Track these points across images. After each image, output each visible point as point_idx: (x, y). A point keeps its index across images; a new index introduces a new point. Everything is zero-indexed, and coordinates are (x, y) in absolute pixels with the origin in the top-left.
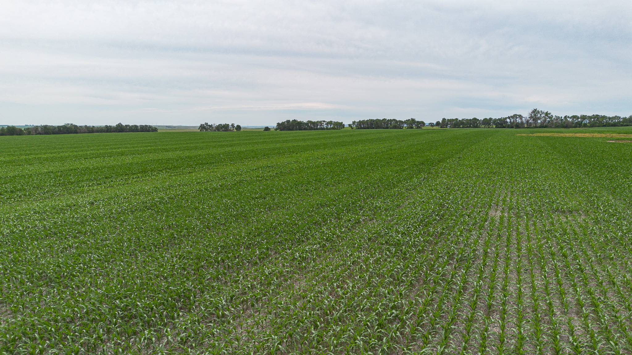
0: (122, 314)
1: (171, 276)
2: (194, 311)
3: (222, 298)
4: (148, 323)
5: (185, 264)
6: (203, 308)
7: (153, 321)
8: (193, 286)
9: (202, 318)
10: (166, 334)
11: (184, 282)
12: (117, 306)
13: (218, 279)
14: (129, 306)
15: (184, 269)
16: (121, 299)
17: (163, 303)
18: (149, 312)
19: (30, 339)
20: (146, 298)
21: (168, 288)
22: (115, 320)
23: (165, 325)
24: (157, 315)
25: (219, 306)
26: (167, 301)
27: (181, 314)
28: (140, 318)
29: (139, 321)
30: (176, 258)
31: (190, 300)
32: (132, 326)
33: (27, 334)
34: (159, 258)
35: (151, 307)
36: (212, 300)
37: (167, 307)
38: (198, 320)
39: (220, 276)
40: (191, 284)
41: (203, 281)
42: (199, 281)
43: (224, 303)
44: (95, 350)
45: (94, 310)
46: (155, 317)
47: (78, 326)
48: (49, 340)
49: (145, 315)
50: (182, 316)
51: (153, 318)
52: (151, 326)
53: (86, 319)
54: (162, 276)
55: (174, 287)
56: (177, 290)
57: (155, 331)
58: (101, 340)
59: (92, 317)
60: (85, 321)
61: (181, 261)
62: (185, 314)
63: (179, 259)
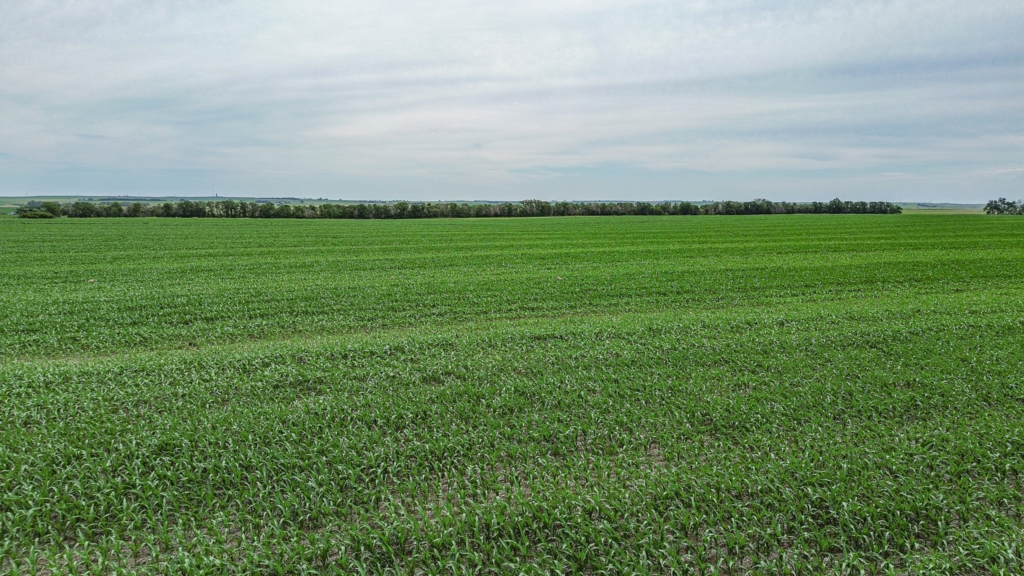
0: (813, 511)
1: (904, 474)
2: (944, 550)
3: (1006, 544)
4: (857, 542)
5: (934, 458)
6: (962, 551)
7: (865, 541)
8: (945, 502)
9: (959, 568)
10: (887, 571)
11: (929, 490)
12: (806, 495)
13: (1001, 504)
14: (827, 502)
15: (932, 468)
16: (814, 486)
17: (885, 517)
18: (858, 523)
19: (683, 504)
20: (856, 498)
21: (897, 491)
22: (803, 516)
23: (886, 555)
24: (872, 533)
25: (999, 558)
26: (893, 515)
27: (917, 545)
28: (843, 528)
29: (841, 532)
30: (917, 442)
31: (939, 528)
32: (828, 537)
33: (680, 495)
34: (883, 436)
35: (864, 516)
36: (983, 543)
37: (893, 526)
38: (951, 568)
39: (1005, 499)
40: (942, 498)
41: (968, 499)
42: (960, 497)
43: (1011, 556)
44: (769, 553)
45: (771, 491)
46: (870, 536)
47: (746, 506)
48: (706, 514)
49: (852, 527)
50: (919, 550)
51: (864, 536)
52: (861, 548)
53: (759, 501)
54: (887, 467)
55: (908, 494)
56: (914, 501)
57: (867, 558)
58: (779, 541)
59: (768, 499)
60: (757, 503)
61: (925, 449)
62: (925, 548)
63: (923, 446)
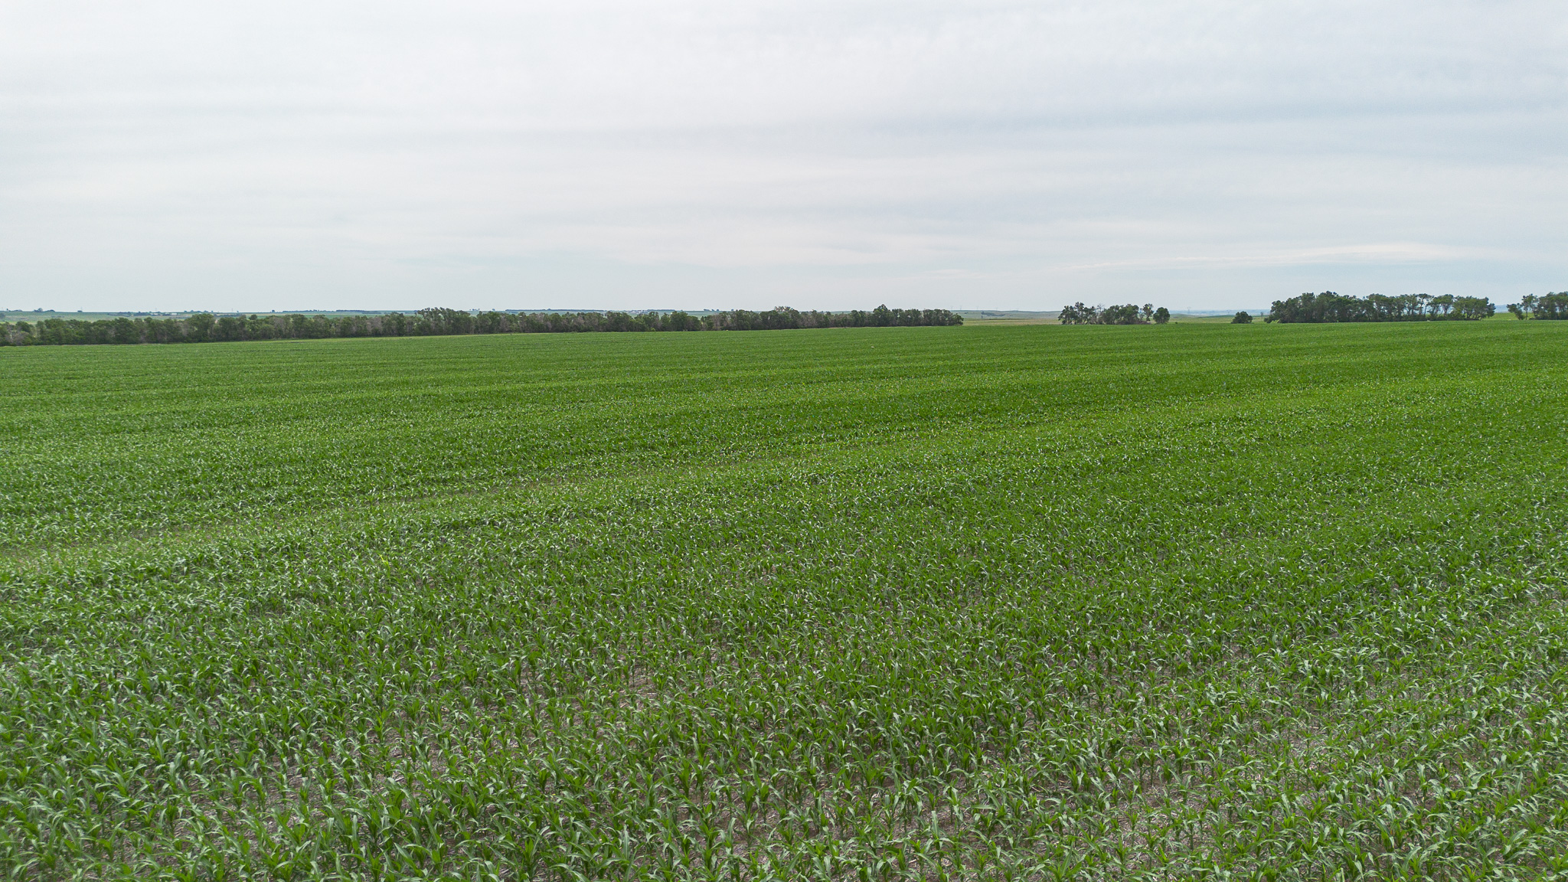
0: (858, 732)
1: (968, 667)
2: (1017, 761)
3: (1087, 741)
4: (912, 766)
5: (1003, 642)
6: (1037, 757)
7: (922, 763)
8: (1017, 697)
9: (1034, 780)
10: (949, 798)
11: (998, 684)
12: (849, 712)
13: (1081, 692)
14: (874, 717)
15: (1000, 656)
16: (858, 697)
17: (947, 726)
18: (914, 742)
19: (682, 748)
20: (911, 707)
21: (960, 691)
22: (844, 742)
23: (948, 778)
24: (930, 751)
25: (1079, 760)
26: (956, 724)
27: (985, 759)
28: (895, 751)
29: (892, 755)
30: (983, 624)
31: (1010, 732)
32: (876, 764)
33: (678, 736)
34: (943, 620)
35: (920, 730)
36: (1062, 743)
37: (955, 738)
38: (1025, 782)
39: (1085, 686)
40: (1013, 693)
41: (1044, 691)
42: (1034, 689)
43: (1092, 754)
44: (800, 800)
45: (802, 713)
46: (927, 755)
47: (770, 739)
48: (715, 758)
49: (906, 746)
50: (988, 766)
51: (921, 757)
52: (918, 773)
53: (787, 729)
54: (949, 662)
55: (973, 692)
56: (980, 702)
57: (924, 785)
58: (814, 781)
59: (798, 725)
60: (784, 732)
61: (993, 632)
62: (995, 761)
63: (991, 628)
